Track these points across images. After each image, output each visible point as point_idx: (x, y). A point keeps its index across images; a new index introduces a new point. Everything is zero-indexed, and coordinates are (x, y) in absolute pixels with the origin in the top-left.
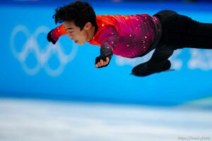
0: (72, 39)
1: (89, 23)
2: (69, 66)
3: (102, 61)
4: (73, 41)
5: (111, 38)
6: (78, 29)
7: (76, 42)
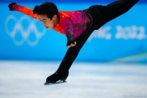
3: (72, 44)
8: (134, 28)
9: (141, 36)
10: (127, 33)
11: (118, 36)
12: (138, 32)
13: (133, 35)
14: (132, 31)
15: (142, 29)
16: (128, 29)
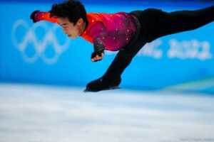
0: (66, 33)
1: (81, 19)
2: (64, 55)
3: (97, 56)
4: (67, 35)
5: (102, 34)
6: (72, 24)
7: (69, 36)
8: (195, 43)
9: (205, 55)
10: (184, 50)
11: (172, 54)
12: (200, 50)
13: (193, 54)
14: (192, 48)
15: (206, 45)
16: (186, 44)
